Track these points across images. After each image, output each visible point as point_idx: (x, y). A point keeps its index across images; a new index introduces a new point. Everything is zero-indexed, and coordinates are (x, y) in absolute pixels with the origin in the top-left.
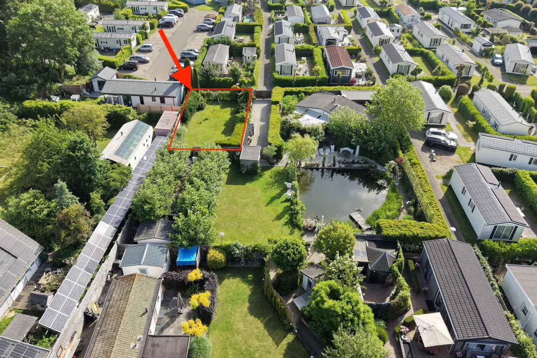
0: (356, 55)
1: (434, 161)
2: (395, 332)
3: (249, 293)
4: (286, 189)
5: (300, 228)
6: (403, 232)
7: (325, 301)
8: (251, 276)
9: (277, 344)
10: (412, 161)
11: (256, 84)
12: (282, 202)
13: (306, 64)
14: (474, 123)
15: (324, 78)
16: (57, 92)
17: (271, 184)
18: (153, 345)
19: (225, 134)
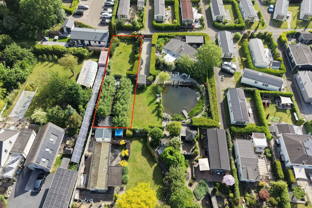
0: (197, 4)
1: (223, 81)
2: (192, 163)
3: (142, 147)
4: (156, 97)
5: (161, 118)
6: (200, 124)
7: (168, 156)
8: (142, 139)
9: (151, 167)
10: (212, 84)
11: (144, 27)
12: (155, 104)
13: (170, 10)
14: (246, 59)
15: (178, 26)
16: (47, 34)
17: (150, 94)
18: (111, 170)
19: (130, 63)
